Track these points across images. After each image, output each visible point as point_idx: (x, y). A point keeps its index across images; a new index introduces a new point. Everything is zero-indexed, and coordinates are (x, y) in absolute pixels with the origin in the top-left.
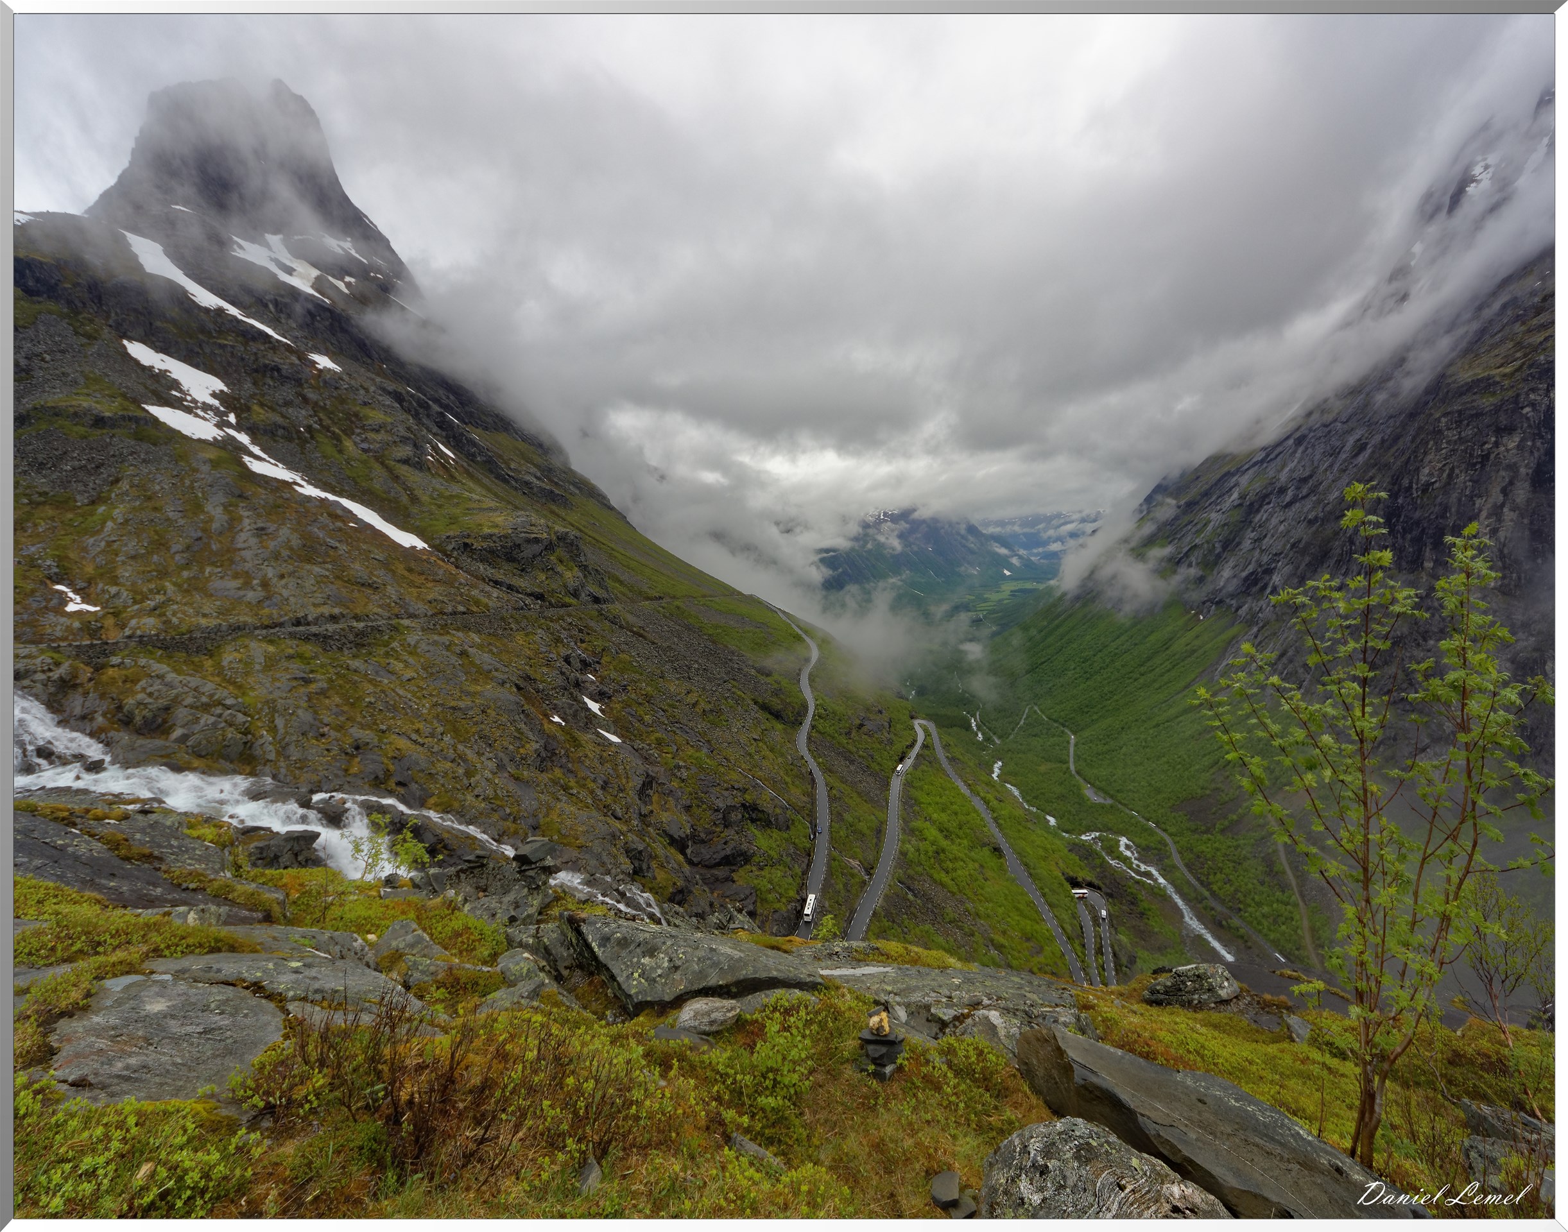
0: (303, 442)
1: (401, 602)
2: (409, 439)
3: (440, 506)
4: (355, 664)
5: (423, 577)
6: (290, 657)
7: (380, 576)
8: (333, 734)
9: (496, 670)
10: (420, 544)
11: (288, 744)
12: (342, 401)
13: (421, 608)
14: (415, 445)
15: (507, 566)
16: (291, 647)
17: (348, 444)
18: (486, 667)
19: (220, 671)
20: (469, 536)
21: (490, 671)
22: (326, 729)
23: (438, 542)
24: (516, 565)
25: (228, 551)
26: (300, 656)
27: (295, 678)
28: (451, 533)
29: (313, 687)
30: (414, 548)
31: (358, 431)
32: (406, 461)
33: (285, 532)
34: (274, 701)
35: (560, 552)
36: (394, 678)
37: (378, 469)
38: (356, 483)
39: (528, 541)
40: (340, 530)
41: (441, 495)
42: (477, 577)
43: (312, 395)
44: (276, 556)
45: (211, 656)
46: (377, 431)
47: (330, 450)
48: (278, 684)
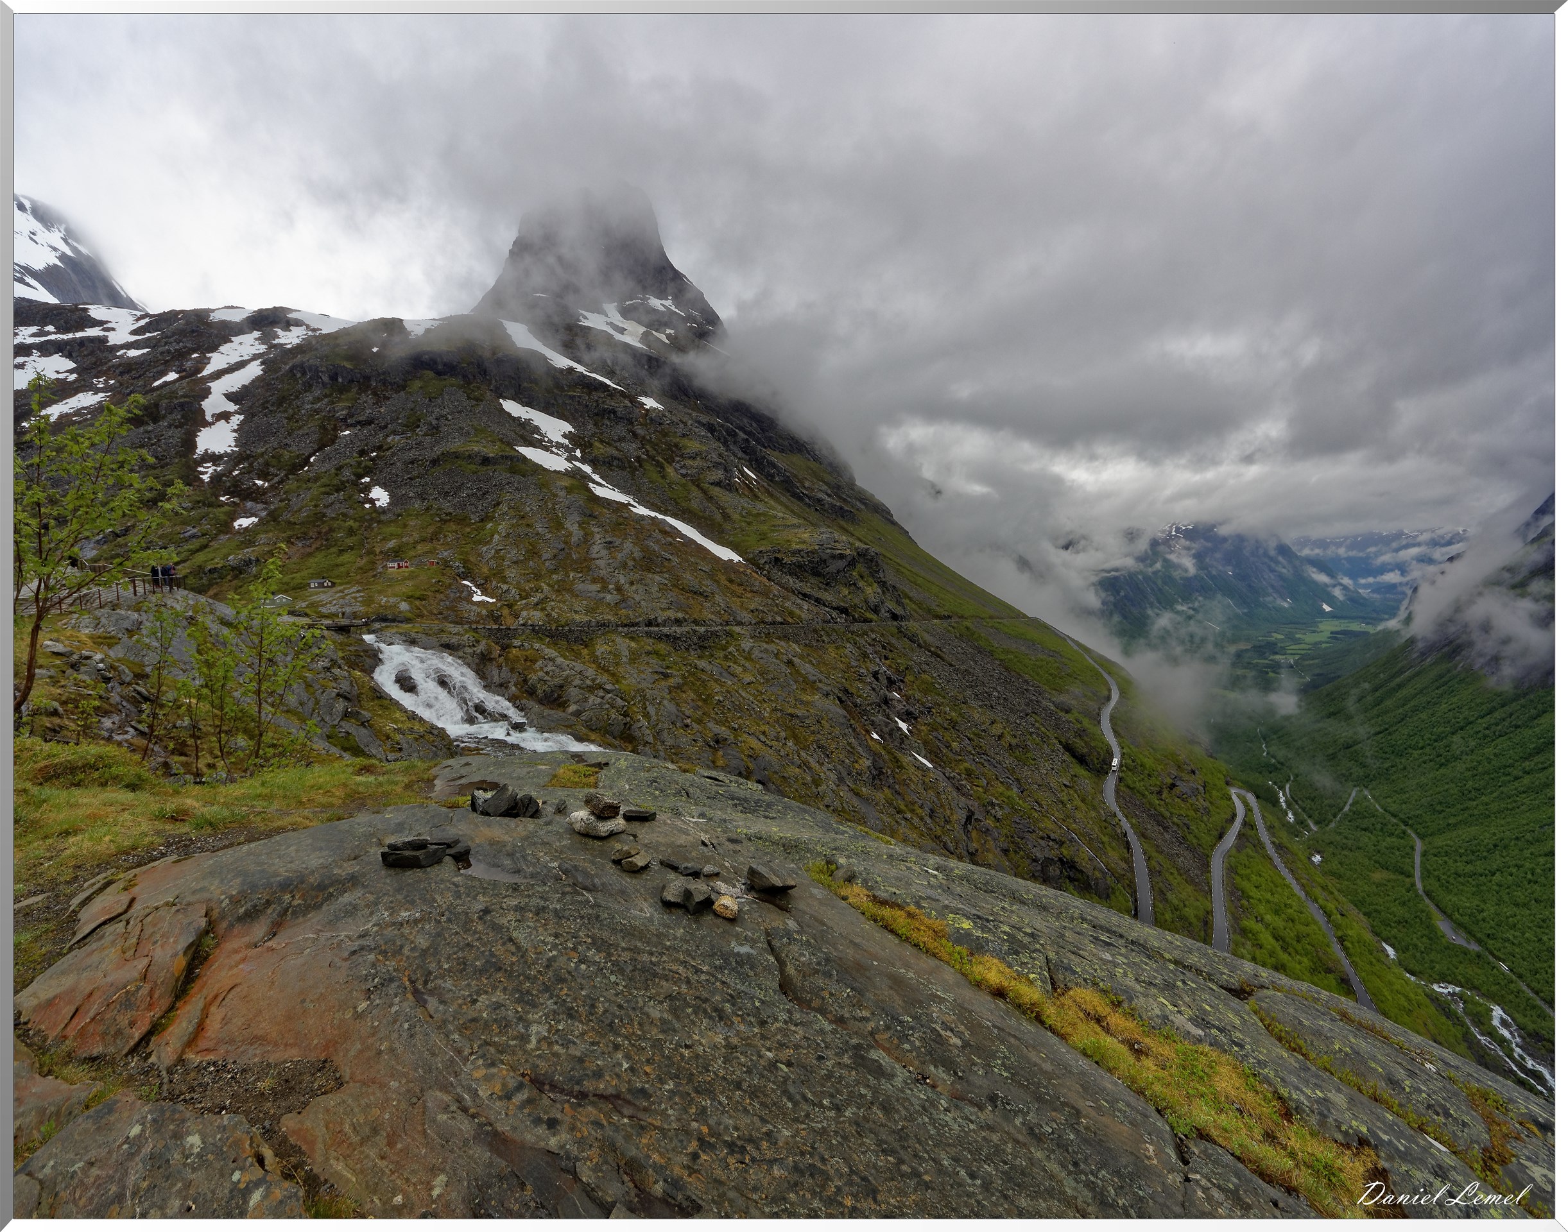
0: (633, 470)
1: (728, 610)
2: (720, 464)
3: (750, 524)
4: (702, 664)
5: (743, 588)
6: (648, 653)
7: (708, 585)
9: (820, 681)
10: (737, 558)
11: (661, 730)
12: (665, 434)
13: (746, 616)
14: (726, 470)
15: (812, 580)
16: (649, 644)
17: (670, 470)
18: (812, 678)
19: (595, 660)
20: (779, 551)
21: (815, 682)
22: (689, 721)
23: (750, 556)
24: (821, 580)
25: (585, 560)
26: (657, 653)
27: (656, 672)
28: (763, 548)
29: (672, 682)
30: (730, 560)
31: (677, 459)
32: (718, 484)
33: (628, 546)
34: (643, 690)
35: (860, 568)
36: (736, 680)
37: (695, 492)
38: (678, 503)
39: (833, 557)
40: (671, 544)
41: (749, 514)
42: (787, 589)
43: (640, 431)
44: (624, 566)
45: (586, 646)
46: (694, 458)
47: (655, 476)
48: (643, 676)
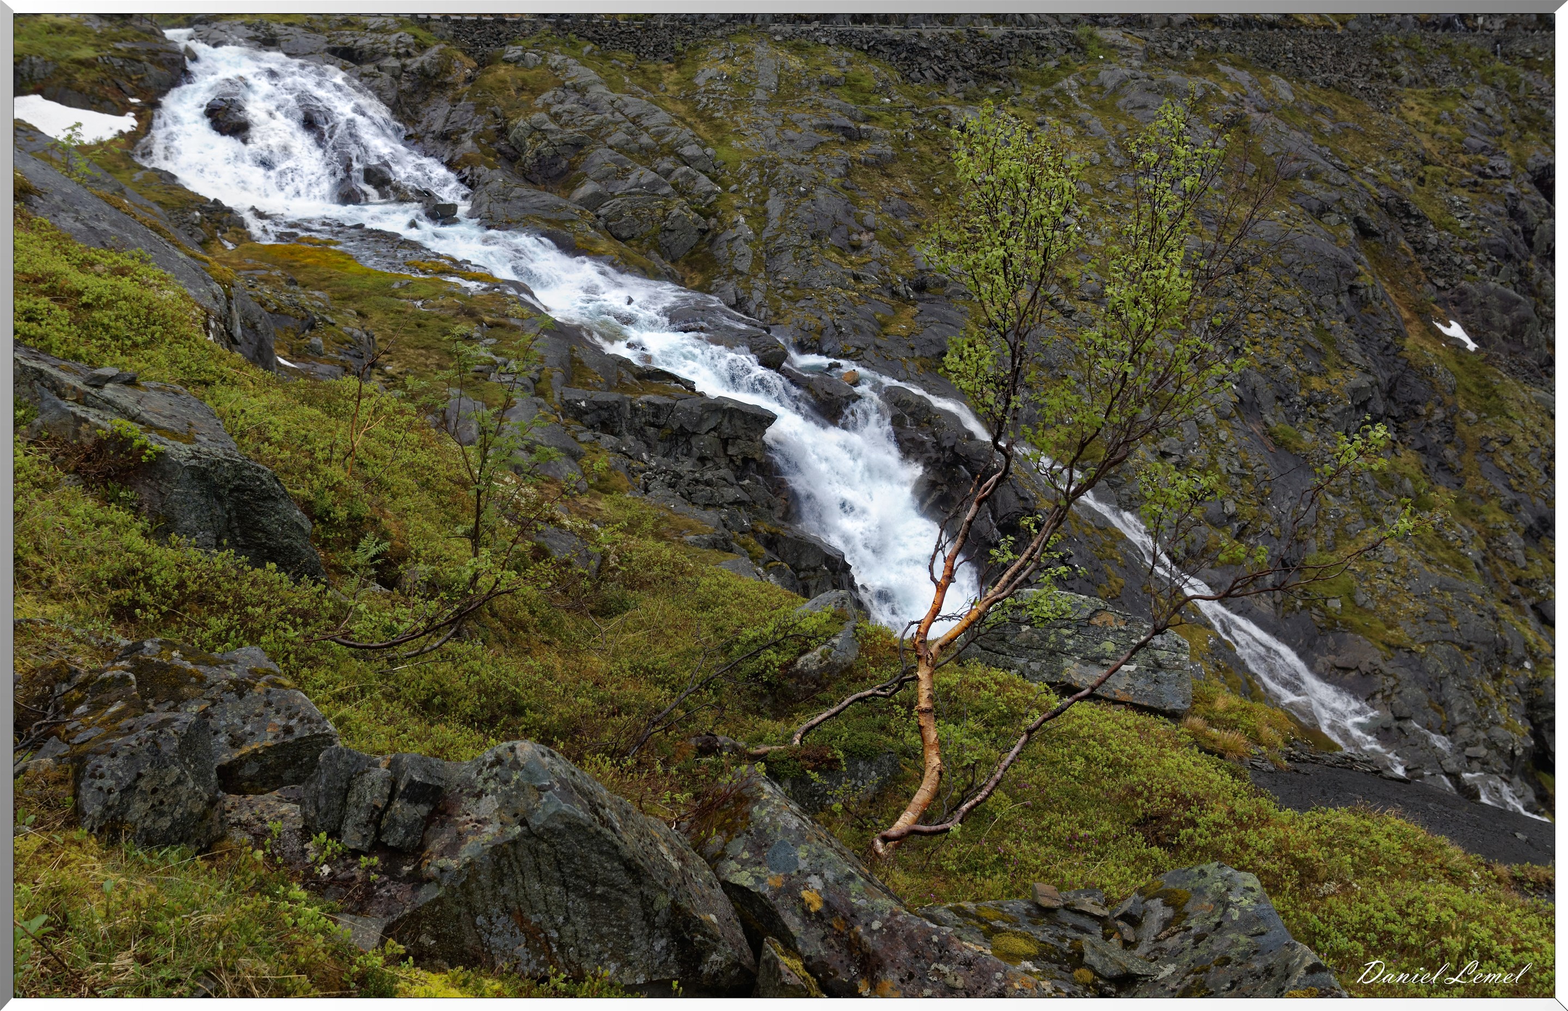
4: (966, 114)
6: (829, 84)
8: (877, 248)
18: (1287, 165)
19: (689, 95)
22: (865, 238)
26: (851, 84)
27: (830, 127)
29: (862, 151)
34: (775, 163)
45: (681, 65)
48: (791, 134)
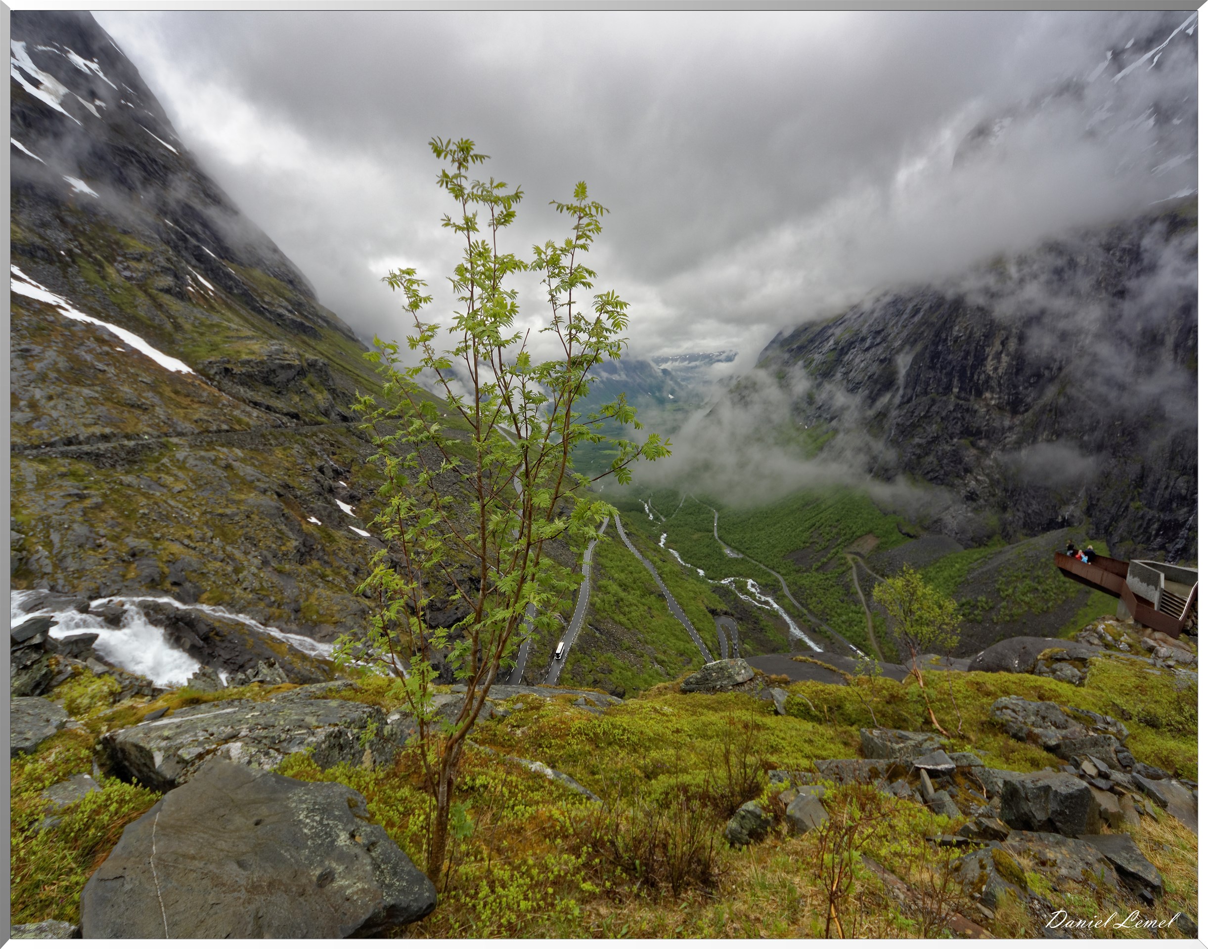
0: (65, 266)
1: (169, 420)
2: (169, 269)
3: (202, 334)
4: (128, 479)
5: (189, 399)
6: (63, 475)
7: (149, 397)
8: (109, 544)
9: (258, 480)
10: (185, 369)
11: (64, 557)
12: (102, 228)
13: (187, 426)
14: (176, 276)
15: (264, 389)
16: (63, 465)
17: (111, 271)
18: (249, 478)
20: (229, 362)
21: (252, 482)
22: (102, 540)
23: (201, 367)
24: (272, 388)
26: (74, 474)
27: (70, 495)
28: (212, 359)
29: (88, 503)
30: (179, 372)
31: (121, 259)
32: (168, 291)
33: (51, 354)
34: (48, 517)
35: (312, 376)
36: (165, 490)
37: (141, 298)
38: (121, 309)
39: (282, 367)
40: (107, 353)
41: (202, 324)
42: (238, 399)
43: (71, 220)
44: (43, 378)
46: (138, 260)
47: (93, 275)
48: (52, 501)
